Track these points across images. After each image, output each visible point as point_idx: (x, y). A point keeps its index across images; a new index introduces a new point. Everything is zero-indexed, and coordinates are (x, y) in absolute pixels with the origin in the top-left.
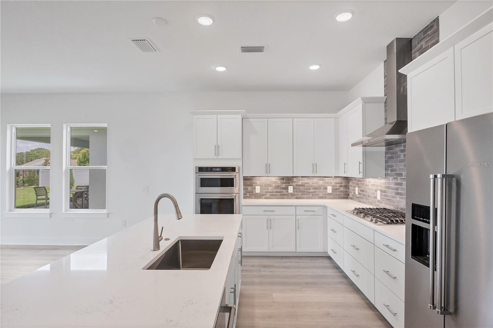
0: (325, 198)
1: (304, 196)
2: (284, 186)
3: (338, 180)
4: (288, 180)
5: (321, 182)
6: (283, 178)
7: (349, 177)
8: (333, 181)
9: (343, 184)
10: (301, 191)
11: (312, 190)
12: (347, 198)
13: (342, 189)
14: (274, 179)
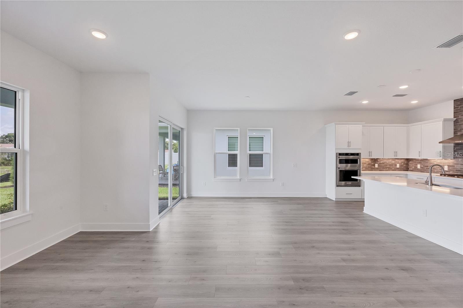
0: (396, 170)
1: (384, 169)
2: (373, 164)
3: (403, 161)
4: (375, 160)
5: (393, 162)
6: (372, 159)
7: (408, 159)
8: (400, 161)
9: (405, 163)
10: (382, 167)
11: (388, 166)
12: (407, 171)
13: (405, 165)
14: (367, 160)
